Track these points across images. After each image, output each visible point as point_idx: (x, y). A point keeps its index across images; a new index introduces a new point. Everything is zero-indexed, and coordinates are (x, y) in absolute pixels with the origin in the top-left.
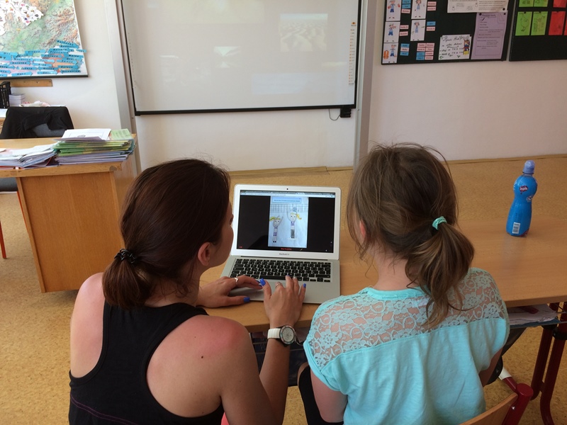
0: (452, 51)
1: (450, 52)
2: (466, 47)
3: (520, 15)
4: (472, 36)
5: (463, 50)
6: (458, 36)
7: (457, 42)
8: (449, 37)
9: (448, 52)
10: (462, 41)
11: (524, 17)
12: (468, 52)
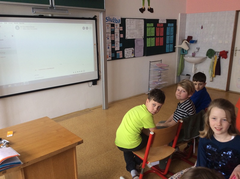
0: (128, 54)
1: (128, 55)
2: (133, 52)
3: (148, 39)
4: (134, 48)
6: (130, 49)
7: (130, 51)
8: (127, 49)
10: (131, 51)
11: (148, 40)
12: (133, 54)
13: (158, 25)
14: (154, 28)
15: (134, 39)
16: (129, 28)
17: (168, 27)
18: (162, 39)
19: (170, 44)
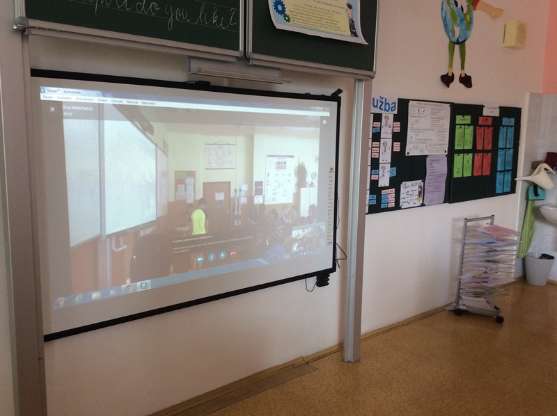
0: (410, 198)
2: (420, 193)
3: (456, 157)
4: (424, 181)
5: (417, 197)
6: (414, 182)
7: (413, 188)
8: (409, 183)
9: (406, 200)
10: (416, 188)
11: (458, 159)
12: (421, 198)
13: (481, 121)
14: (472, 128)
15: (425, 157)
16: (415, 126)
17: (504, 126)
18: (488, 158)
19: (504, 171)
